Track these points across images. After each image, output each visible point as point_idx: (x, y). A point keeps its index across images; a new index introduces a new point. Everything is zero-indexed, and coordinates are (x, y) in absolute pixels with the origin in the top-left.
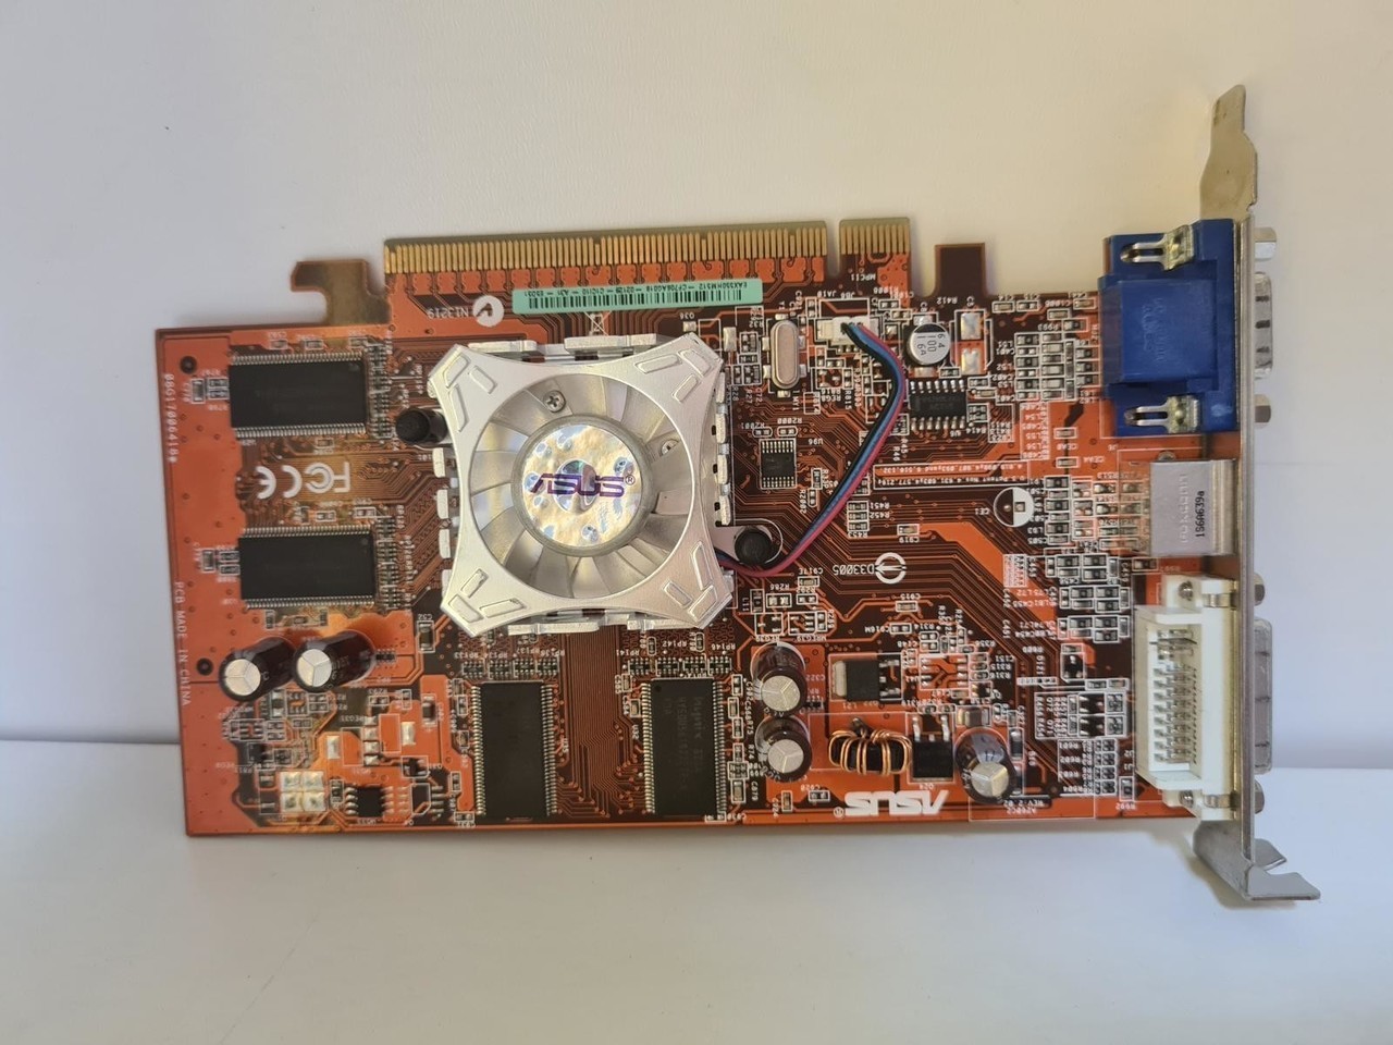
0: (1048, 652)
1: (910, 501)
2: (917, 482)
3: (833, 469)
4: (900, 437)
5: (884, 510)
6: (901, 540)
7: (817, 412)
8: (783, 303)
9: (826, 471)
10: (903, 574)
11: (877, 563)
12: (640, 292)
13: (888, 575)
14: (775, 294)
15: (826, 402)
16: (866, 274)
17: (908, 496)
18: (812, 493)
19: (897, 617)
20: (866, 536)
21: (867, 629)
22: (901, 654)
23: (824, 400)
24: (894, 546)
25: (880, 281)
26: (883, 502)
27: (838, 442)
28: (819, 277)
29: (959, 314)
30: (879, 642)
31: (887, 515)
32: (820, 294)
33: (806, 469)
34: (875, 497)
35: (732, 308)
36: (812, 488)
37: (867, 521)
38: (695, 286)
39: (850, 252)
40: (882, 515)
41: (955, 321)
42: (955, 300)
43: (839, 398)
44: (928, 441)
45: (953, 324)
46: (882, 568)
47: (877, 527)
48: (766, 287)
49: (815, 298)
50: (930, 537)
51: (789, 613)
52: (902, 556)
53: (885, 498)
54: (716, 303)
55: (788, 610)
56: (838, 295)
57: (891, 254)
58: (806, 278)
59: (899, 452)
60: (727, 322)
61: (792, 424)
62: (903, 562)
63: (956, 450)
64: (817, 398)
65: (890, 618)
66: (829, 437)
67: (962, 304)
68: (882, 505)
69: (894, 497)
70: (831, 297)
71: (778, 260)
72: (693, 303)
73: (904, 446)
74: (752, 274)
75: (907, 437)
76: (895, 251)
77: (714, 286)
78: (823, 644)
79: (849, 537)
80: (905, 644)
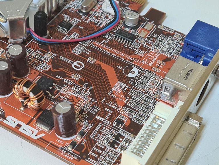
0: (114, 114)
1: (99, 54)
2: (104, 51)
3: (81, 35)
4: (107, 39)
5: (88, 52)
6: (88, 61)
7: (87, 22)
9: (78, 35)
10: (81, 69)
11: (75, 62)
13: (76, 67)
15: (92, 21)
16: (126, 3)
17: (98, 52)
18: (69, 38)
19: (70, 78)
20: (77, 54)
21: (57, 76)
22: (63, 88)
23: (92, 20)
24: (85, 62)
25: (129, 6)
26: (90, 50)
27: (88, 31)
29: (147, 23)
30: (58, 81)
31: (88, 53)
33: (73, 32)
34: (88, 48)
36: (71, 36)
37: (81, 51)
40: (87, 52)
41: (145, 24)
42: (148, 20)
43: (96, 22)
44: (115, 44)
45: (143, 24)
46: (75, 64)
47: (82, 54)
50: (98, 65)
51: (36, 60)
52: (84, 64)
53: (91, 49)
55: (37, 59)
57: (137, 3)
59: (104, 42)
61: (78, 21)
62: (83, 66)
63: (123, 50)
64: (90, 19)
65: (67, 77)
66: (86, 29)
67: (150, 21)
68: (88, 50)
69: (93, 50)
73: (107, 41)
75: (109, 40)
76: (139, 3)
78: (40, 72)
79: (72, 52)
80: (66, 86)
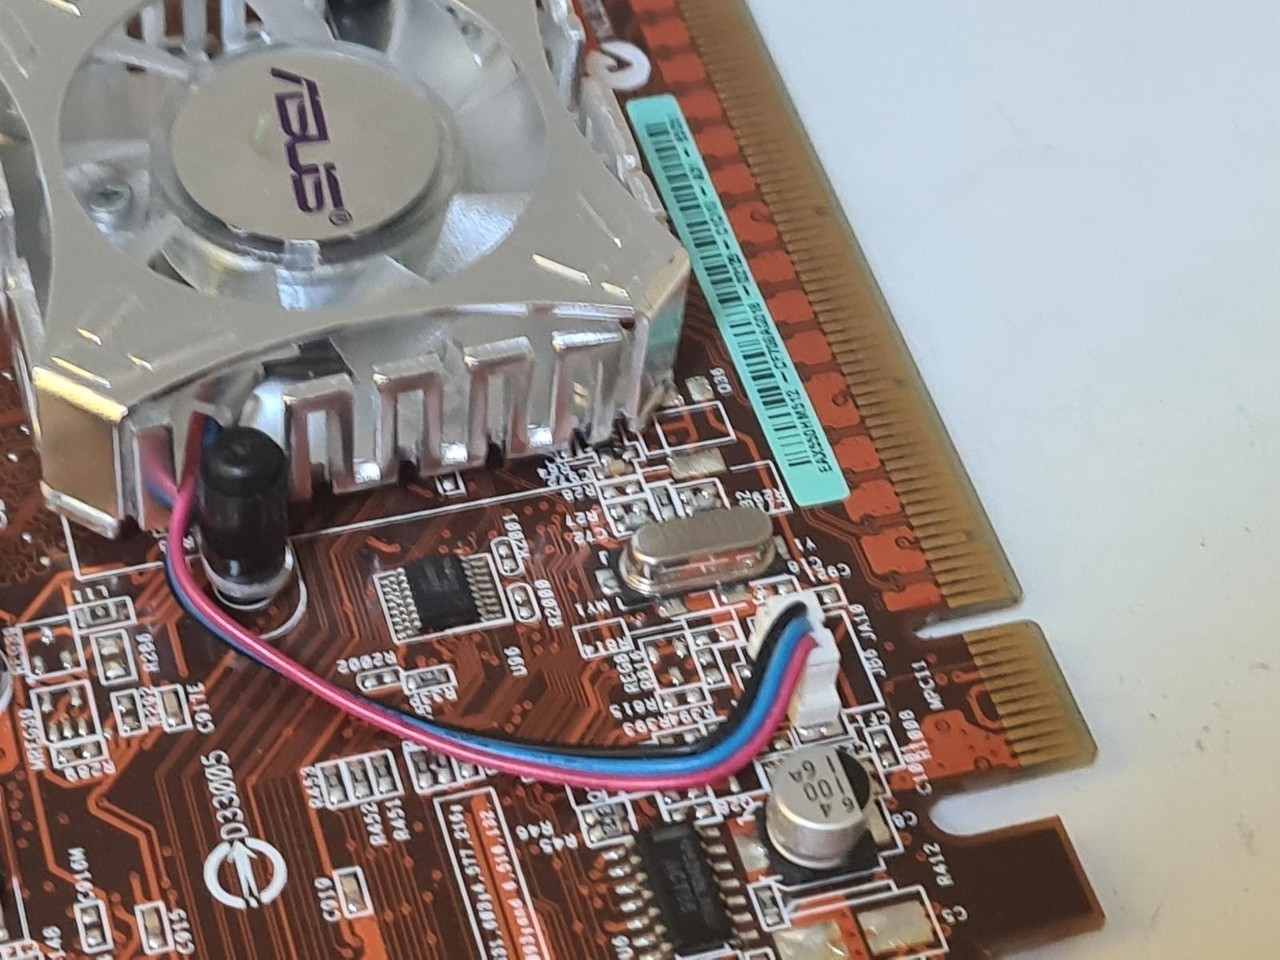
1: (426, 883)
2: (478, 888)
3: (461, 708)
4: (577, 830)
5: (388, 830)
6: (321, 883)
7: (587, 652)
8: (810, 544)
9: (452, 696)
10: (236, 903)
11: (252, 842)
12: (742, 293)
13: (228, 875)
14: (823, 528)
15: (613, 665)
16: (937, 690)
17: (437, 875)
18: (387, 679)
19: (122, 914)
20: (314, 804)
21: (77, 855)
22: (28, 941)
23: (617, 659)
24: (304, 872)
25: (929, 720)
26: (409, 826)
27: (528, 705)
28: (893, 602)
29: (917, 896)
30: (49, 887)
31: (378, 840)
32: (858, 609)
33: (446, 654)
34: (415, 807)
35: (766, 453)
36: (403, 674)
37: (353, 801)
38: (792, 383)
39: (973, 650)
40: (377, 829)
41: (896, 891)
42: (945, 881)
43: (631, 689)
44: (585, 891)
45: (888, 888)
46: (241, 857)
47: (344, 827)
48: (836, 509)
49: (844, 601)
50: (346, 945)
51: (87, 683)
52: (284, 893)
53: (418, 827)
54: (767, 427)
55: (95, 681)
56: (866, 644)
57: (1003, 730)
58: (883, 578)
59: (541, 835)
60: (731, 454)
61: (542, 609)
62: (267, 896)
64: (619, 649)
65: (116, 897)
66: (535, 687)
67: (941, 897)
68: (400, 824)
69: (426, 844)
70: (858, 633)
71: (901, 518)
72: (751, 388)
73: (558, 843)
74: (853, 478)
75: (581, 843)
76: (1011, 736)
77: (801, 416)
78: (22, 763)
79: (304, 771)
80: (56, 943)
